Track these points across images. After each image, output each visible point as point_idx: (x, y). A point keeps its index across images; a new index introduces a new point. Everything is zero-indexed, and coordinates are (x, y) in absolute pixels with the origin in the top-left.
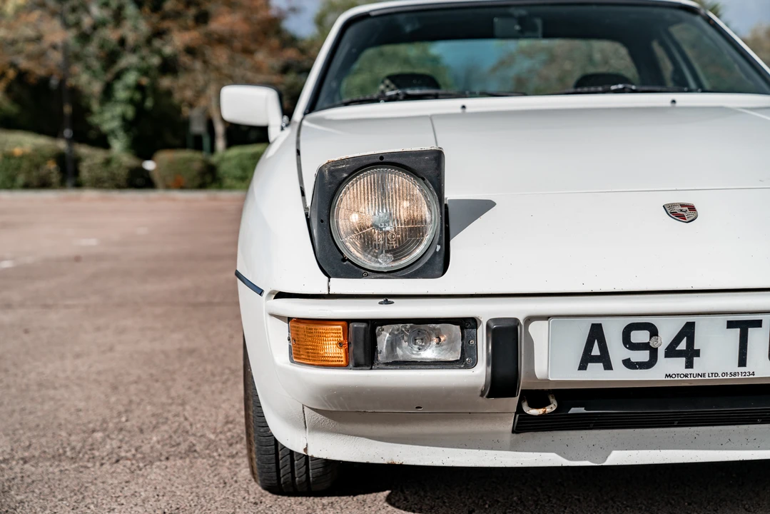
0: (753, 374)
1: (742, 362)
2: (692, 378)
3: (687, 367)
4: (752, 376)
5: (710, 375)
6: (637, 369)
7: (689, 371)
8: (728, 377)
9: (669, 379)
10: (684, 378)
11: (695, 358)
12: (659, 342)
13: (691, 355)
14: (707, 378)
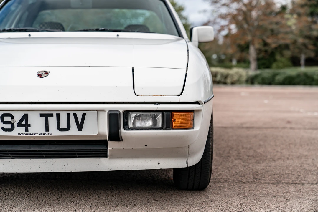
0: (52, 134)
1: (47, 130)
2: (28, 135)
3: (26, 131)
4: (51, 135)
5: (35, 134)
6: (7, 131)
7: (27, 133)
8: (42, 135)
9: (19, 135)
10: (25, 135)
11: (29, 128)
12: (15, 121)
13: (27, 126)
14: (34, 135)
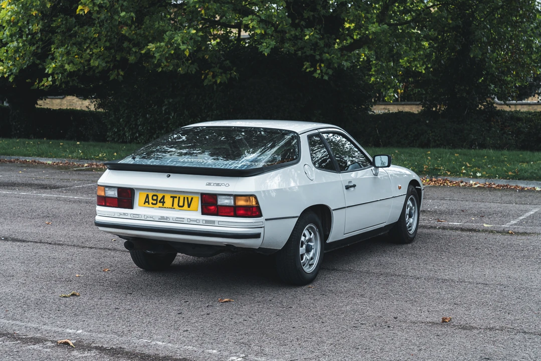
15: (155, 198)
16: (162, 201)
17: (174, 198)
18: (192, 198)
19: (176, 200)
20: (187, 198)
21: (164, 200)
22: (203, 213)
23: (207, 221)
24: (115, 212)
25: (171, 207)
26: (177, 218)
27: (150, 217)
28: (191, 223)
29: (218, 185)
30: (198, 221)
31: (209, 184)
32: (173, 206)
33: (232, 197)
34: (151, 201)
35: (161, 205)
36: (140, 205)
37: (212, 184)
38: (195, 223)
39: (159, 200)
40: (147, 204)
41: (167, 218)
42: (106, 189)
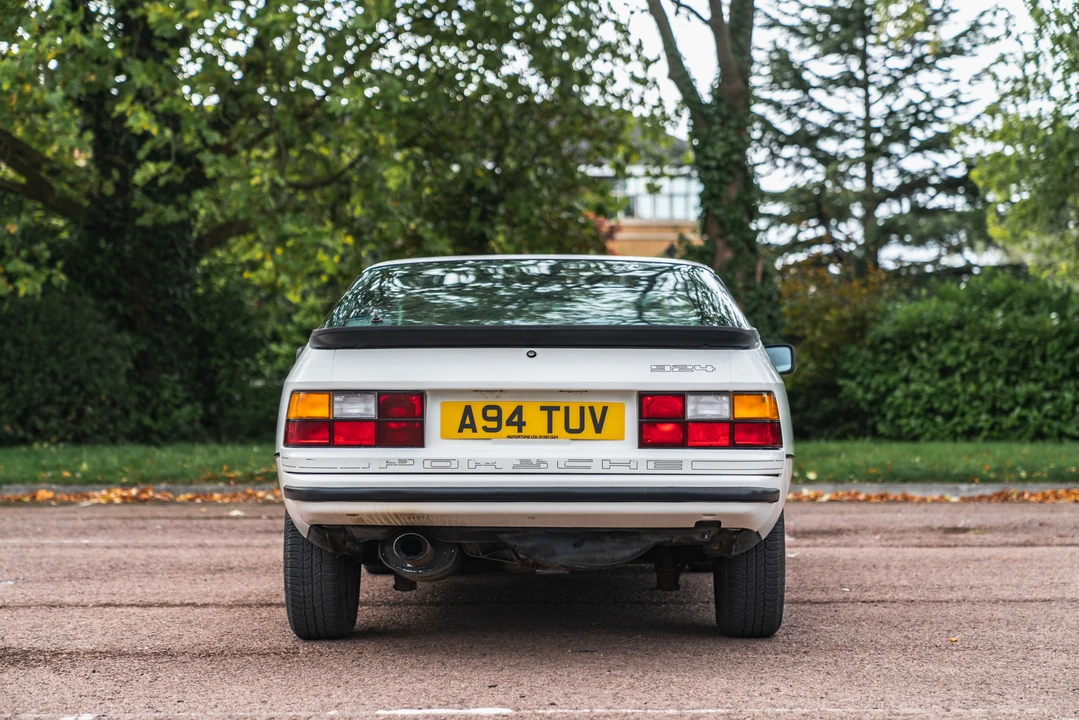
15: (492, 413)
16: (516, 419)
17: (550, 410)
18: (605, 409)
19: (558, 418)
20: (592, 409)
21: (520, 418)
22: (644, 443)
23: (658, 463)
24: (368, 459)
25: (546, 434)
26: (570, 460)
27: (487, 464)
28: (614, 470)
29: (683, 368)
30: (633, 465)
31: (661, 368)
32: (550, 430)
33: (725, 398)
34: (480, 422)
35: (513, 430)
36: (445, 436)
37: (667, 368)
38: (626, 470)
39: (505, 417)
40: (468, 432)
41: (540, 462)
42: (337, 399)
